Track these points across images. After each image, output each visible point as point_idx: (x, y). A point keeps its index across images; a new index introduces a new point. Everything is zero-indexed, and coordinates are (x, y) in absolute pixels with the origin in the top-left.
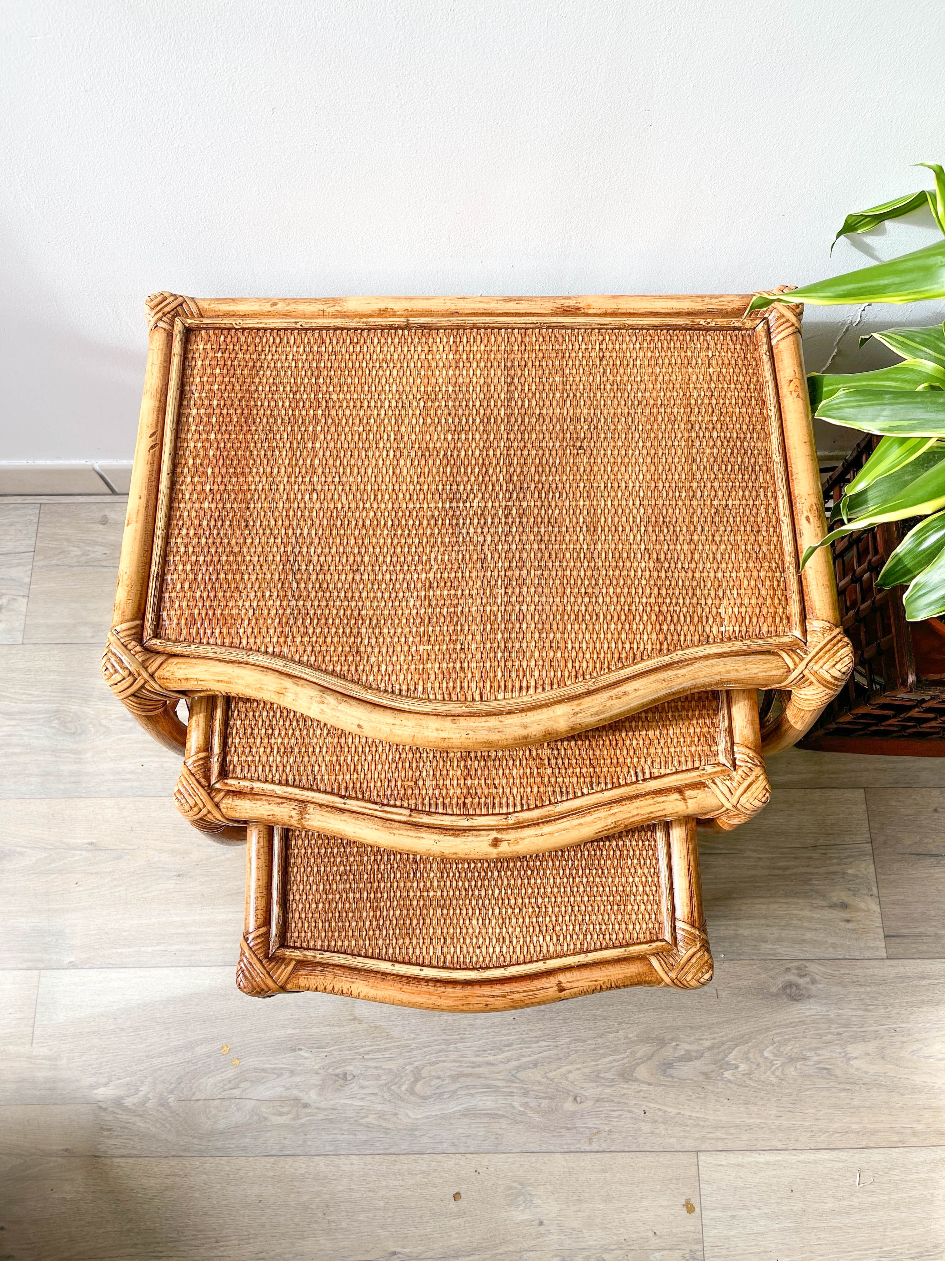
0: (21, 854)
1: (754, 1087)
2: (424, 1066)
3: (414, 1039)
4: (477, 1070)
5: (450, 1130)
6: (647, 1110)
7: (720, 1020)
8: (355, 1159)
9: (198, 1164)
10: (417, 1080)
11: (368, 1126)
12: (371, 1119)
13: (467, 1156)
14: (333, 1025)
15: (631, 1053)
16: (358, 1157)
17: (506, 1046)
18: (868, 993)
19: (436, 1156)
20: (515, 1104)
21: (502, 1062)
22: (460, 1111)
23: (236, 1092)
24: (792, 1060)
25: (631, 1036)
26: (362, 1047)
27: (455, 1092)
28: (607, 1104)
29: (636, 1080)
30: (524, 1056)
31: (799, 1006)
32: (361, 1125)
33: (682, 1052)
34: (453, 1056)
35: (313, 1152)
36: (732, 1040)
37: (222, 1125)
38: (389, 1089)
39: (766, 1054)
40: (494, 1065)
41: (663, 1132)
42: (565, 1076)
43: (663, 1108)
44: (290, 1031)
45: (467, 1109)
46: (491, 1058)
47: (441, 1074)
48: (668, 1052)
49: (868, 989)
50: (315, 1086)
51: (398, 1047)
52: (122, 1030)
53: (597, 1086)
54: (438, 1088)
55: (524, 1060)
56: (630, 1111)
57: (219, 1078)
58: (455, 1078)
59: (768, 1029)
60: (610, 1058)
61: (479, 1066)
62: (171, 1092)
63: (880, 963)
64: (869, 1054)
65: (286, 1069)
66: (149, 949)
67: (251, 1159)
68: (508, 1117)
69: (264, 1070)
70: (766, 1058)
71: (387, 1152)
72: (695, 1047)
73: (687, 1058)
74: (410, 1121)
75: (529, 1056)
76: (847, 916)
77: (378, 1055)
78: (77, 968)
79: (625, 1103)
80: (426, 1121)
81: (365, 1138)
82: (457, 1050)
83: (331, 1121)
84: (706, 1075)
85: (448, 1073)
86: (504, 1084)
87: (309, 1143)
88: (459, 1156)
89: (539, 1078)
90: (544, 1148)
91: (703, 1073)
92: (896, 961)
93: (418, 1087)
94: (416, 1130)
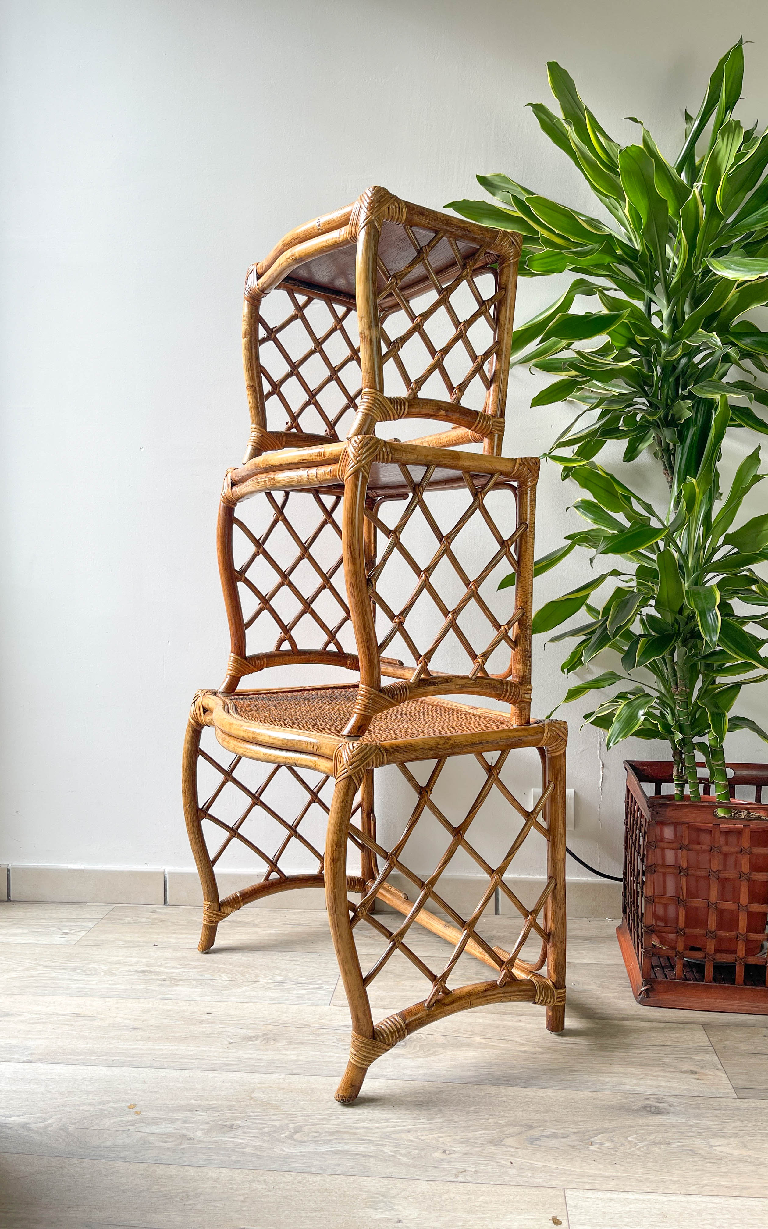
0: (19, 1015)
1: (618, 1156)
2: (306, 1125)
3: (301, 1111)
4: (354, 1131)
5: (320, 1160)
6: (512, 1162)
7: (585, 1119)
8: (225, 1171)
9: (76, 1162)
10: (296, 1132)
11: (244, 1153)
12: (247, 1150)
13: (333, 1176)
14: (231, 1101)
15: (501, 1131)
16: (227, 1170)
17: (383, 1120)
18: (724, 1114)
19: (302, 1174)
20: (385, 1151)
21: (378, 1128)
22: (332, 1151)
23: (131, 1128)
24: (655, 1143)
25: (500, 1122)
26: (252, 1112)
27: (330, 1140)
28: (475, 1156)
29: (504, 1145)
30: (400, 1126)
31: (659, 1117)
32: (237, 1152)
33: (549, 1133)
34: (333, 1122)
35: (186, 1164)
36: (597, 1130)
37: (109, 1143)
38: (270, 1135)
39: (629, 1139)
40: (371, 1129)
41: (530, 1175)
42: (436, 1139)
43: (529, 1161)
44: (192, 1101)
45: (340, 1151)
46: (369, 1125)
47: (320, 1130)
48: (536, 1133)
49: (724, 1112)
50: (203, 1130)
51: (284, 1114)
52: (50, 1092)
53: (467, 1146)
54: (315, 1137)
55: (399, 1128)
56: (497, 1162)
57: (119, 1120)
58: (331, 1134)
59: (631, 1127)
60: (480, 1132)
61: (356, 1129)
62: (74, 1124)
63: (733, 1100)
64: (731, 1145)
65: (181, 1119)
66: (93, 1058)
67: (126, 1163)
68: (378, 1157)
69: (161, 1119)
70: (630, 1141)
71: (257, 1168)
72: (562, 1131)
73: (554, 1136)
74: (283, 1153)
75: (404, 1126)
76: (697, 1077)
77: (267, 1117)
78: (31, 1062)
79: (492, 1157)
80: (299, 1154)
81: (238, 1159)
82: (338, 1119)
83: (210, 1148)
84: (573, 1147)
85: (327, 1130)
86: (378, 1139)
87: (184, 1159)
88: (326, 1175)
89: (411, 1138)
90: (410, 1177)
91: (569, 1145)
92: (746, 1100)
93: (297, 1136)
94: (287, 1158)
